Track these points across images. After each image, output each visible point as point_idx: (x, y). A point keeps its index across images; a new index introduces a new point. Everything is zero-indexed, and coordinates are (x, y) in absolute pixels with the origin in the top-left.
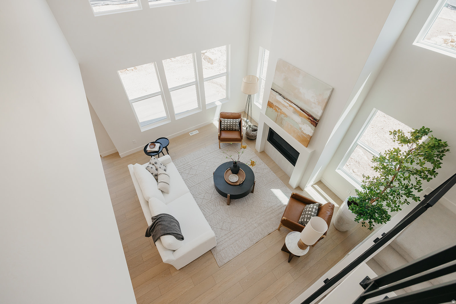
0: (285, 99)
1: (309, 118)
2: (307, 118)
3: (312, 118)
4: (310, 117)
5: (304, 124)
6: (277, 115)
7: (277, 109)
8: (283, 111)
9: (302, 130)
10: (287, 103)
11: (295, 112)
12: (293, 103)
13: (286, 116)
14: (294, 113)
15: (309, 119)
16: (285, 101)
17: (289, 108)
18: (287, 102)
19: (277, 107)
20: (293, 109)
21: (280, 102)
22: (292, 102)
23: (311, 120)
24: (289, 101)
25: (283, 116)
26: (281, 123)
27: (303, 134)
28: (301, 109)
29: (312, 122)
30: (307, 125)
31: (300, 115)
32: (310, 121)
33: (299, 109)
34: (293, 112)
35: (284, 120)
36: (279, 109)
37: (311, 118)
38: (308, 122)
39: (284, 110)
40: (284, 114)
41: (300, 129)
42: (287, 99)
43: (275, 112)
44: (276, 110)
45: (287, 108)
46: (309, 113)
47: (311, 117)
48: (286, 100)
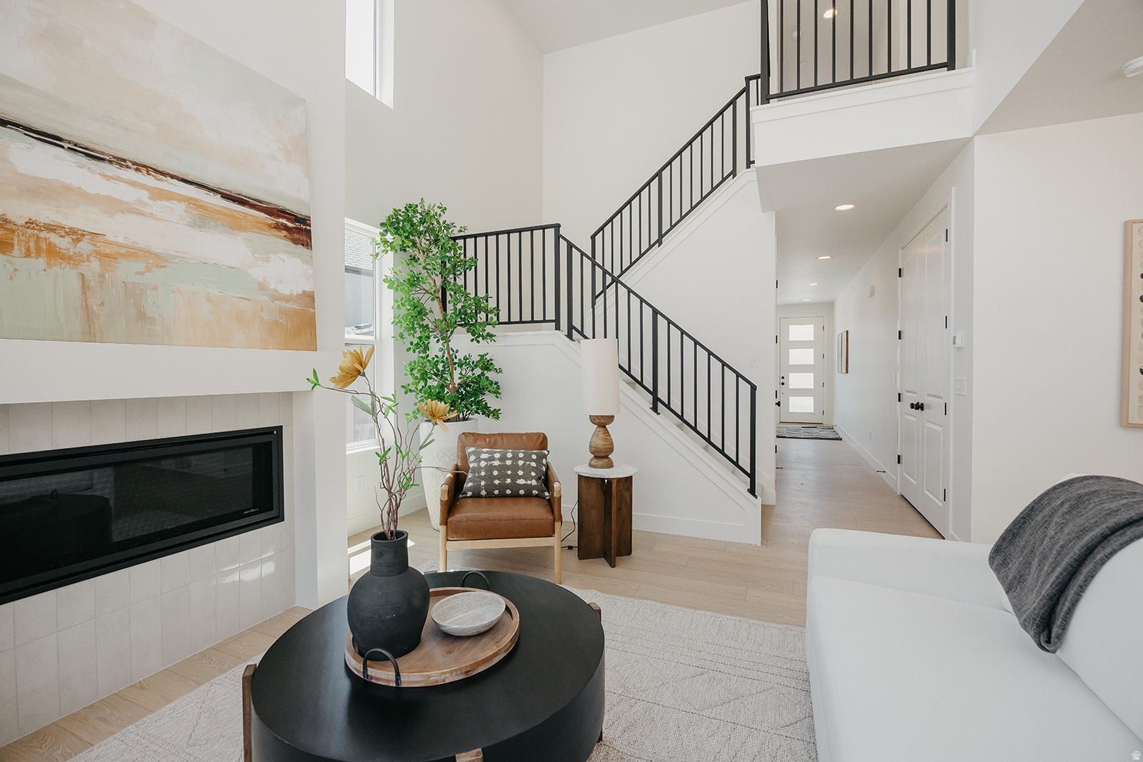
0: (103, 160)
1: (277, 223)
2: (270, 226)
3: (288, 219)
4: (279, 217)
5: (267, 260)
6: (76, 285)
7: (63, 243)
8: (120, 240)
9: (272, 287)
10: (134, 184)
11: (203, 218)
12: (173, 177)
13: (158, 260)
14: (200, 227)
15: (278, 227)
16: (108, 178)
17: (157, 207)
18: (131, 174)
19: (50, 228)
20: (183, 206)
21: (68, 189)
22: (162, 173)
23: (286, 228)
24: (139, 167)
25: (126, 271)
26: (142, 317)
27: (284, 305)
28: (226, 196)
29: (296, 236)
30: (284, 256)
31: (236, 225)
32: (285, 233)
33: (217, 200)
34: (193, 225)
35: (155, 288)
36: (76, 235)
37: (284, 221)
38: (280, 242)
39: (118, 230)
40: (133, 253)
41: (262, 287)
42: (120, 162)
43: (49, 265)
44: (53, 253)
45: (142, 214)
46: (269, 204)
47: (284, 217)
48: (113, 170)
